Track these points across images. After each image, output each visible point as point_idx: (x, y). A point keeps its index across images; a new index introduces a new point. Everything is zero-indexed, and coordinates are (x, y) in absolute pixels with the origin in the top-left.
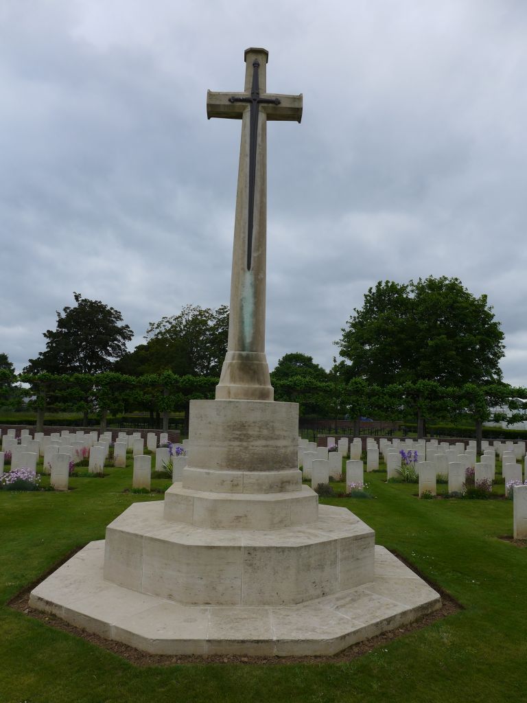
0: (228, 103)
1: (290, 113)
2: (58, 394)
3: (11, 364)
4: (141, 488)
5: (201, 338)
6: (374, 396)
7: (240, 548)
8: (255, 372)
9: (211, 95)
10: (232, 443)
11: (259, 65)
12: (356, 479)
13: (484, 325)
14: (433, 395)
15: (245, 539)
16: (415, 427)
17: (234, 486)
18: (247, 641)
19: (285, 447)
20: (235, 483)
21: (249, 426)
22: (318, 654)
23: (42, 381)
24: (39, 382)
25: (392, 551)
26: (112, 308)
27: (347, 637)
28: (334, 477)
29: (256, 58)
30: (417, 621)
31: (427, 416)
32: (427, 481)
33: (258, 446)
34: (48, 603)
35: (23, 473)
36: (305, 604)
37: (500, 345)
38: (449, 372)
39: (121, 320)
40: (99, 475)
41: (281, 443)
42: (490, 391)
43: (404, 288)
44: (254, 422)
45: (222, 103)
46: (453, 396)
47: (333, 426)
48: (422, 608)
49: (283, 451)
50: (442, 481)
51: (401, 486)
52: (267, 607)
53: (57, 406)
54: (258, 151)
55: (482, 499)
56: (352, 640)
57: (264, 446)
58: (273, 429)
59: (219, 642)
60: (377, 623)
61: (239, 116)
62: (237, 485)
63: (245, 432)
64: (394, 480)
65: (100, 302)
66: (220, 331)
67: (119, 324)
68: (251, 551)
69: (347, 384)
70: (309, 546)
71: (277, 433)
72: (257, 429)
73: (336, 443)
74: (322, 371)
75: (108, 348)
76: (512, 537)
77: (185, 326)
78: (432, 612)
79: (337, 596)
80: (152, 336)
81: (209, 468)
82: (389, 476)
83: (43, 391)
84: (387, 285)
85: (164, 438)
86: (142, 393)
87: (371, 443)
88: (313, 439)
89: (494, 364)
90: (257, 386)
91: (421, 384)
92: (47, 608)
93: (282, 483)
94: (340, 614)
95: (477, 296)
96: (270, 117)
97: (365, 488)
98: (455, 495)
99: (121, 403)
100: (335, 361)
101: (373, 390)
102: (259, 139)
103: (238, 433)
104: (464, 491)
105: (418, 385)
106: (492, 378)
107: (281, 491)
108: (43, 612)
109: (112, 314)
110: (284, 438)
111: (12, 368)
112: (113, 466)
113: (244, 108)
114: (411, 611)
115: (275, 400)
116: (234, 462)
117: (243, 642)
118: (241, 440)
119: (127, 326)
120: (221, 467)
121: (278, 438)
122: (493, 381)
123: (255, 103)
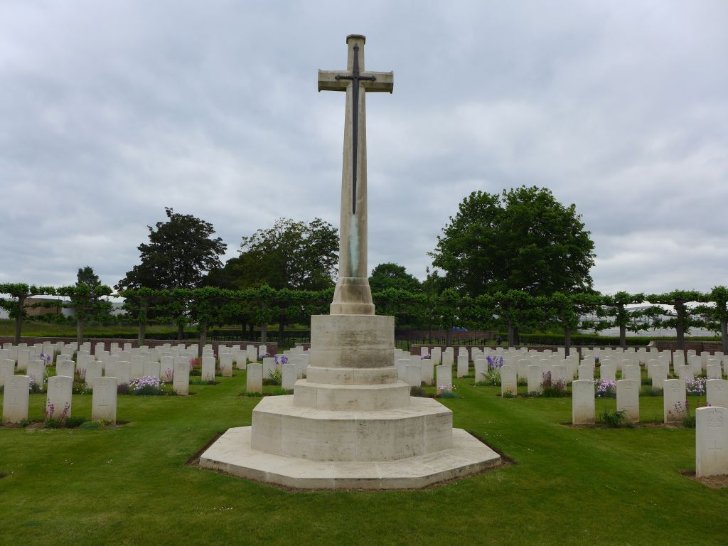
0: (335, 80)
1: (383, 87)
2: (159, 308)
3: (97, 277)
4: (254, 392)
5: (294, 251)
6: (465, 306)
7: (354, 420)
8: (360, 293)
9: (321, 74)
10: (345, 347)
11: (358, 48)
12: (445, 382)
13: (574, 234)
14: (523, 304)
15: (357, 416)
16: (506, 336)
17: (347, 379)
18: (362, 479)
19: (385, 350)
20: (347, 376)
21: (357, 334)
22: (410, 487)
23: (143, 296)
24: (140, 297)
25: (472, 434)
26: (203, 222)
27: (430, 478)
28: (427, 382)
29: (356, 42)
30: (482, 471)
31: (517, 324)
32: (508, 382)
33: (364, 349)
34: (215, 462)
35: (150, 380)
36: (401, 460)
37: (590, 254)
38: (541, 281)
39: (213, 232)
40: (211, 383)
41: (381, 347)
42: (578, 300)
43: (495, 199)
44: (361, 332)
45: (330, 80)
46: (541, 304)
47: (427, 337)
48: (486, 463)
49: (383, 352)
50: (522, 384)
51: (487, 389)
52: (373, 462)
53: (157, 320)
54: (359, 119)
55: (557, 397)
56: (434, 480)
57: (369, 349)
58: (375, 336)
59: (343, 479)
60: (452, 470)
61: (344, 89)
62: (349, 379)
63: (354, 339)
64: (481, 384)
65: (192, 216)
66: (314, 243)
67: (212, 237)
68: (362, 423)
69: (439, 296)
70: (402, 420)
71: (379, 339)
72: (363, 336)
73: (430, 352)
74: (416, 281)
75: (203, 262)
76: (571, 423)
77: (278, 239)
78: (493, 468)
79: (424, 456)
80: (246, 249)
81: (326, 366)
82: (477, 380)
83: (144, 306)
84: (479, 196)
85: (263, 349)
86: (240, 307)
87: (463, 351)
88: (408, 348)
89: (585, 272)
90: (362, 304)
91: (511, 293)
92: (215, 466)
93: (383, 377)
94: (425, 466)
95: (566, 205)
96: (367, 90)
97: (453, 390)
98: (534, 395)
99: (220, 316)
100: (428, 271)
101: (465, 300)
102: (360, 109)
103: (350, 339)
104: (541, 391)
105: (508, 295)
106: (582, 285)
107: (382, 383)
108: (212, 469)
109: (204, 227)
110: (384, 343)
111: (98, 281)
112: (220, 375)
113: (348, 84)
114: (477, 464)
115: (376, 314)
116: (346, 362)
117: (359, 479)
118: (351, 345)
119: (220, 239)
120: (337, 365)
121: (379, 343)
122: (583, 290)
123: (356, 80)
